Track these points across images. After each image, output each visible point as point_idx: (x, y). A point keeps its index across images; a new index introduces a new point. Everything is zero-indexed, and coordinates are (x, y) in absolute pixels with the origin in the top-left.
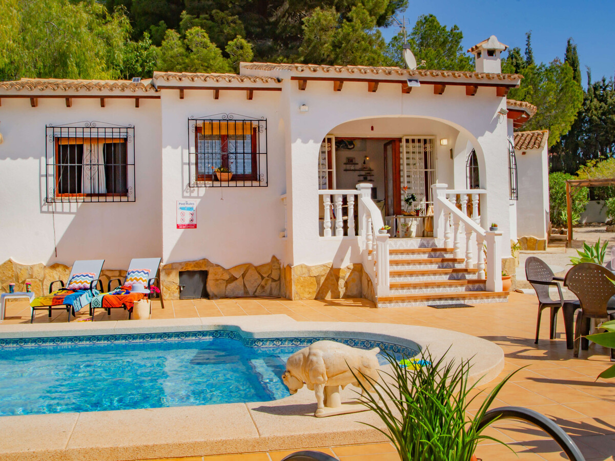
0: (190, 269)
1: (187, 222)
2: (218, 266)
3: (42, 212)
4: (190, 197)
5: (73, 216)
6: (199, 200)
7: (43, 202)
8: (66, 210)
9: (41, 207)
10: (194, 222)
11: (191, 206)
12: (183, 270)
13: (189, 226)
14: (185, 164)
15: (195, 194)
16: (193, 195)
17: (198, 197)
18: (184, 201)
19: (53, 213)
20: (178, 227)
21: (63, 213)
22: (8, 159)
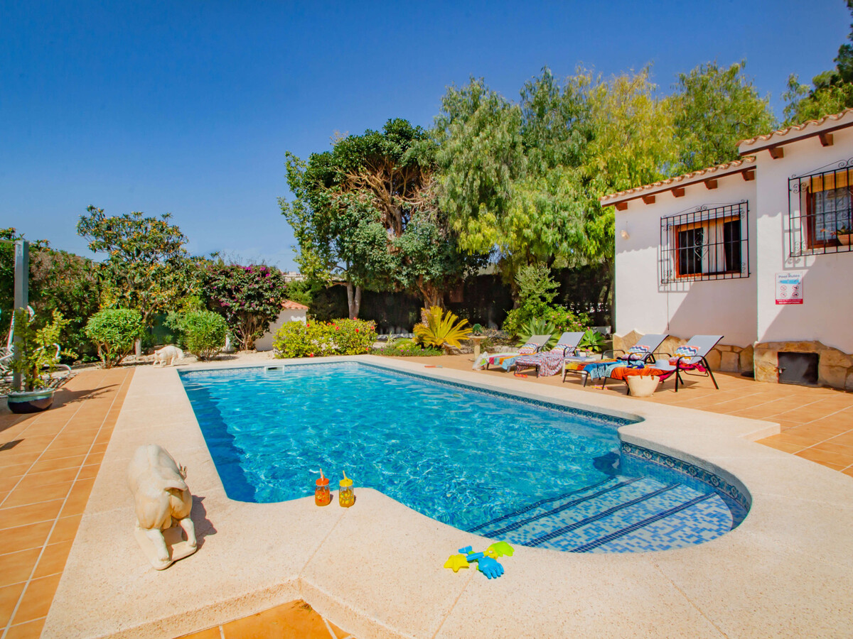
0: (793, 350)
1: (789, 296)
2: (834, 349)
3: (659, 292)
4: (794, 268)
5: (686, 294)
6: (805, 271)
7: (660, 283)
8: (680, 289)
9: (659, 287)
10: (799, 297)
11: (795, 278)
12: (783, 351)
13: (791, 302)
14: (786, 231)
15: (801, 264)
16: (797, 265)
17: (805, 267)
18: (785, 273)
19: (668, 292)
20: (777, 302)
21: (677, 291)
22: (633, 251)
